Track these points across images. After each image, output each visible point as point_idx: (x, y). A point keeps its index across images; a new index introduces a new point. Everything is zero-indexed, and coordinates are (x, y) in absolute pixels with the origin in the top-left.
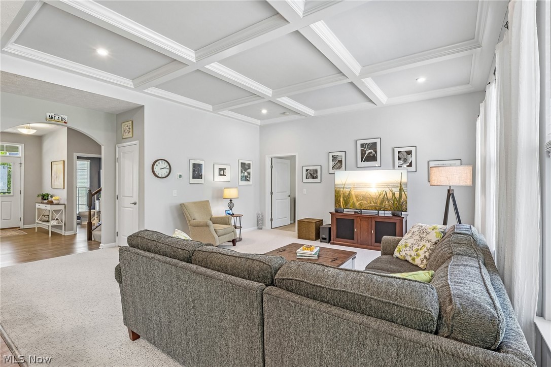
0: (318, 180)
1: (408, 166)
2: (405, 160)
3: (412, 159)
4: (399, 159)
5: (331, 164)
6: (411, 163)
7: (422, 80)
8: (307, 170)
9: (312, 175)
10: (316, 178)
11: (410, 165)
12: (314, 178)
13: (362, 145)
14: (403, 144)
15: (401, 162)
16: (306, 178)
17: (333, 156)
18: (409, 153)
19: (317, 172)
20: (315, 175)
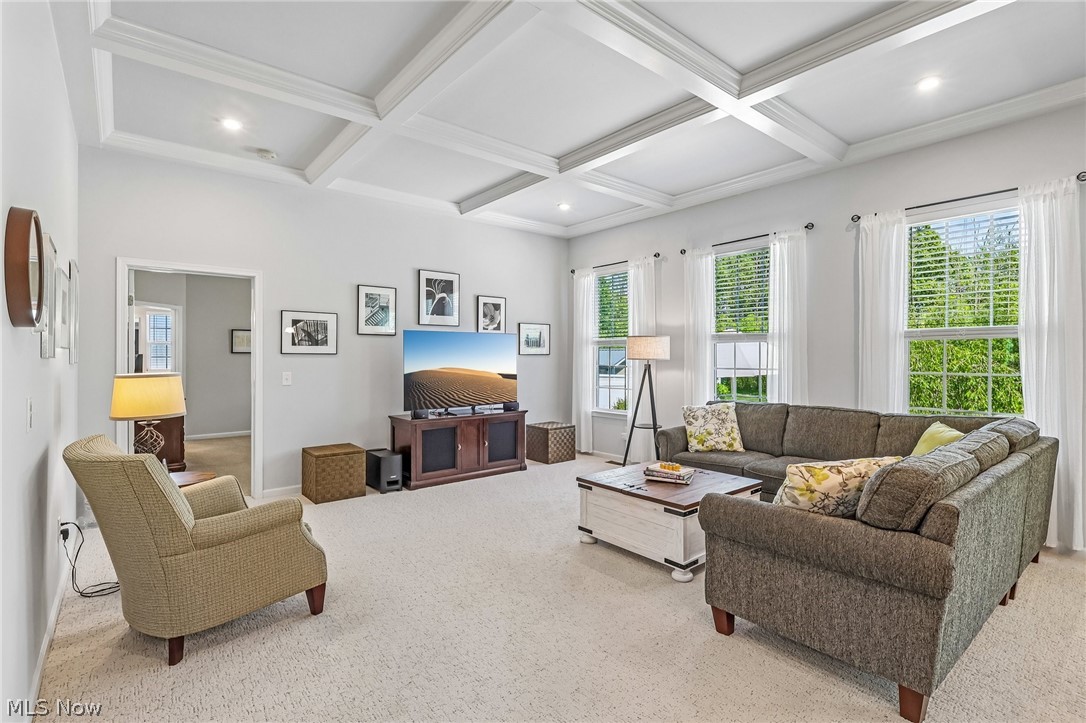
0: (330, 348)
1: (494, 329)
2: (492, 319)
3: (501, 317)
4: (485, 316)
5: (364, 312)
6: (499, 324)
7: (565, 207)
8: (295, 322)
9: (312, 335)
10: (325, 342)
11: (498, 328)
12: (316, 343)
13: (429, 282)
14: (490, 292)
15: (487, 321)
16: (294, 344)
17: (367, 295)
18: (497, 307)
19: (326, 328)
20: (320, 337)
